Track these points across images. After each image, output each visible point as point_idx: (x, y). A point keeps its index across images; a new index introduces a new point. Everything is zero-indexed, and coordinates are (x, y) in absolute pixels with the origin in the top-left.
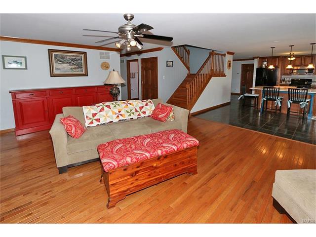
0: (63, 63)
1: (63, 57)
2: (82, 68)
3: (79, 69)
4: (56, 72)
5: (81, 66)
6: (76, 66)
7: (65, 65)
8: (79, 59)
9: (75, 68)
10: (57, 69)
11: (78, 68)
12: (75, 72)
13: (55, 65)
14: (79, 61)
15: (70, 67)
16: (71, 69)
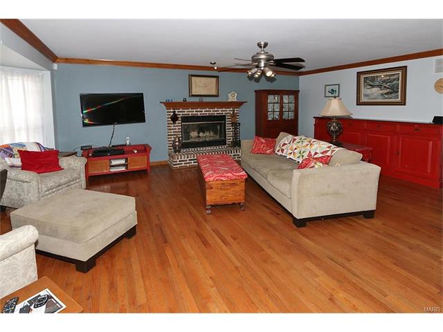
0: (373, 86)
1: (373, 79)
2: (398, 92)
3: (393, 95)
4: (363, 99)
5: (396, 91)
6: (388, 90)
7: (375, 90)
8: (395, 79)
9: (387, 94)
10: (366, 95)
11: (391, 93)
12: (386, 98)
13: (364, 91)
14: (395, 82)
15: (381, 92)
16: (382, 94)
